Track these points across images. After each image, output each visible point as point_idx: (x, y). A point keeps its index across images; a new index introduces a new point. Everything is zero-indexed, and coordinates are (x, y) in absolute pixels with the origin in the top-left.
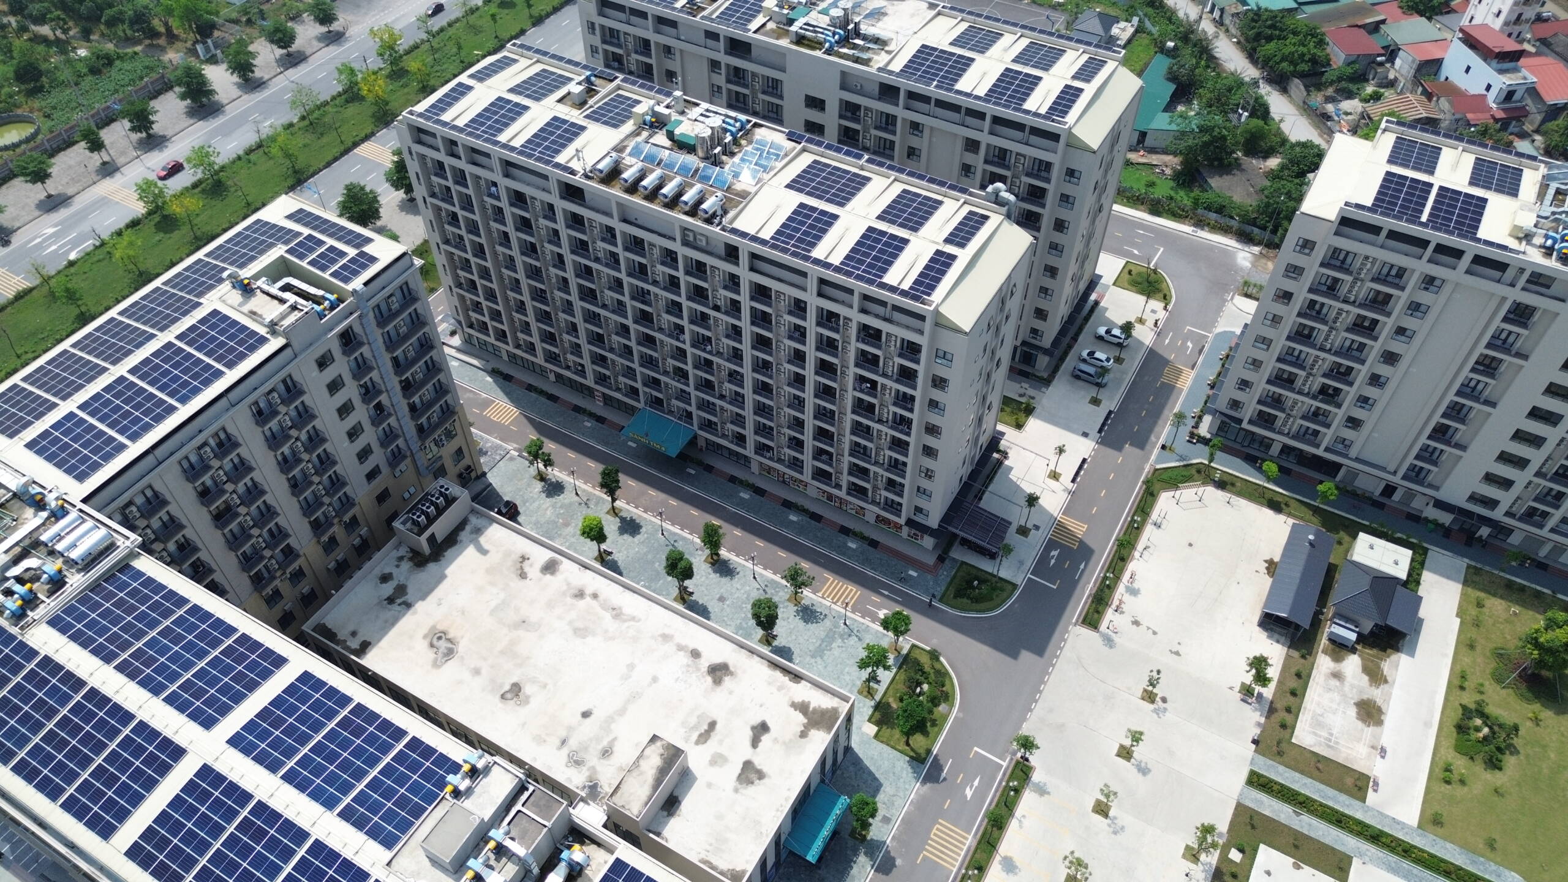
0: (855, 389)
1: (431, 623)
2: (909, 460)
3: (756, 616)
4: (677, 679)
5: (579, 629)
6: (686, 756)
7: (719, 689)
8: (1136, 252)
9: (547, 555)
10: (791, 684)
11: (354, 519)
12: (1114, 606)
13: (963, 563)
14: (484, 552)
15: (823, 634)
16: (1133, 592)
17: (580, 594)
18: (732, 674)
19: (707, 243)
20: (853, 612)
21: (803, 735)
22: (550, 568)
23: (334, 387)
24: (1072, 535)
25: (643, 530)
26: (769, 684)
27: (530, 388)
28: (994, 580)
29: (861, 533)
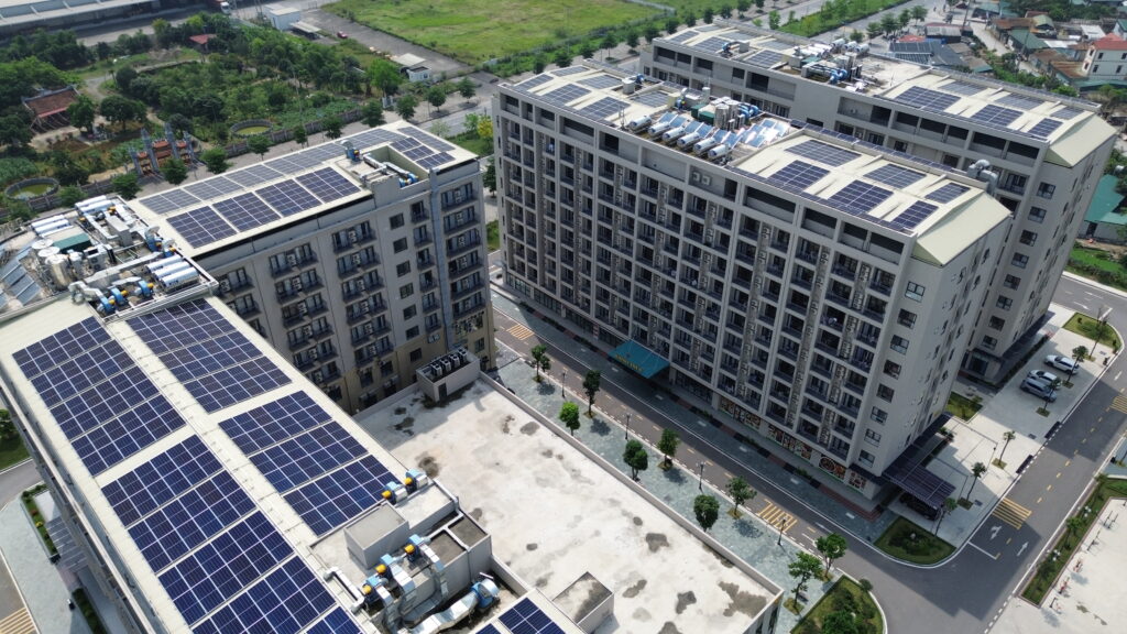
0: (821, 322)
1: (424, 450)
2: (864, 399)
3: (698, 510)
4: (617, 538)
5: (541, 480)
6: (612, 599)
7: (653, 555)
8: (1085, 307)
9: (528, 419)
10: (722, 566)
11: (389, 364)
12: (1058, 587)
13: (901, 517)
14: (481, 409)
15: (757, 548)
16: (1082, 581)
17: (548, 454)
18: (668, 545)
19: (710, 183)
20: (788, 536)
21: (728, 613)
22: (529, 429)
23: (399, 246)
24: (1016, 517)
25: (611, 432)
26: (702, 561)
27: (545, 319)
28: (932, 538)
29: (805, 472)
